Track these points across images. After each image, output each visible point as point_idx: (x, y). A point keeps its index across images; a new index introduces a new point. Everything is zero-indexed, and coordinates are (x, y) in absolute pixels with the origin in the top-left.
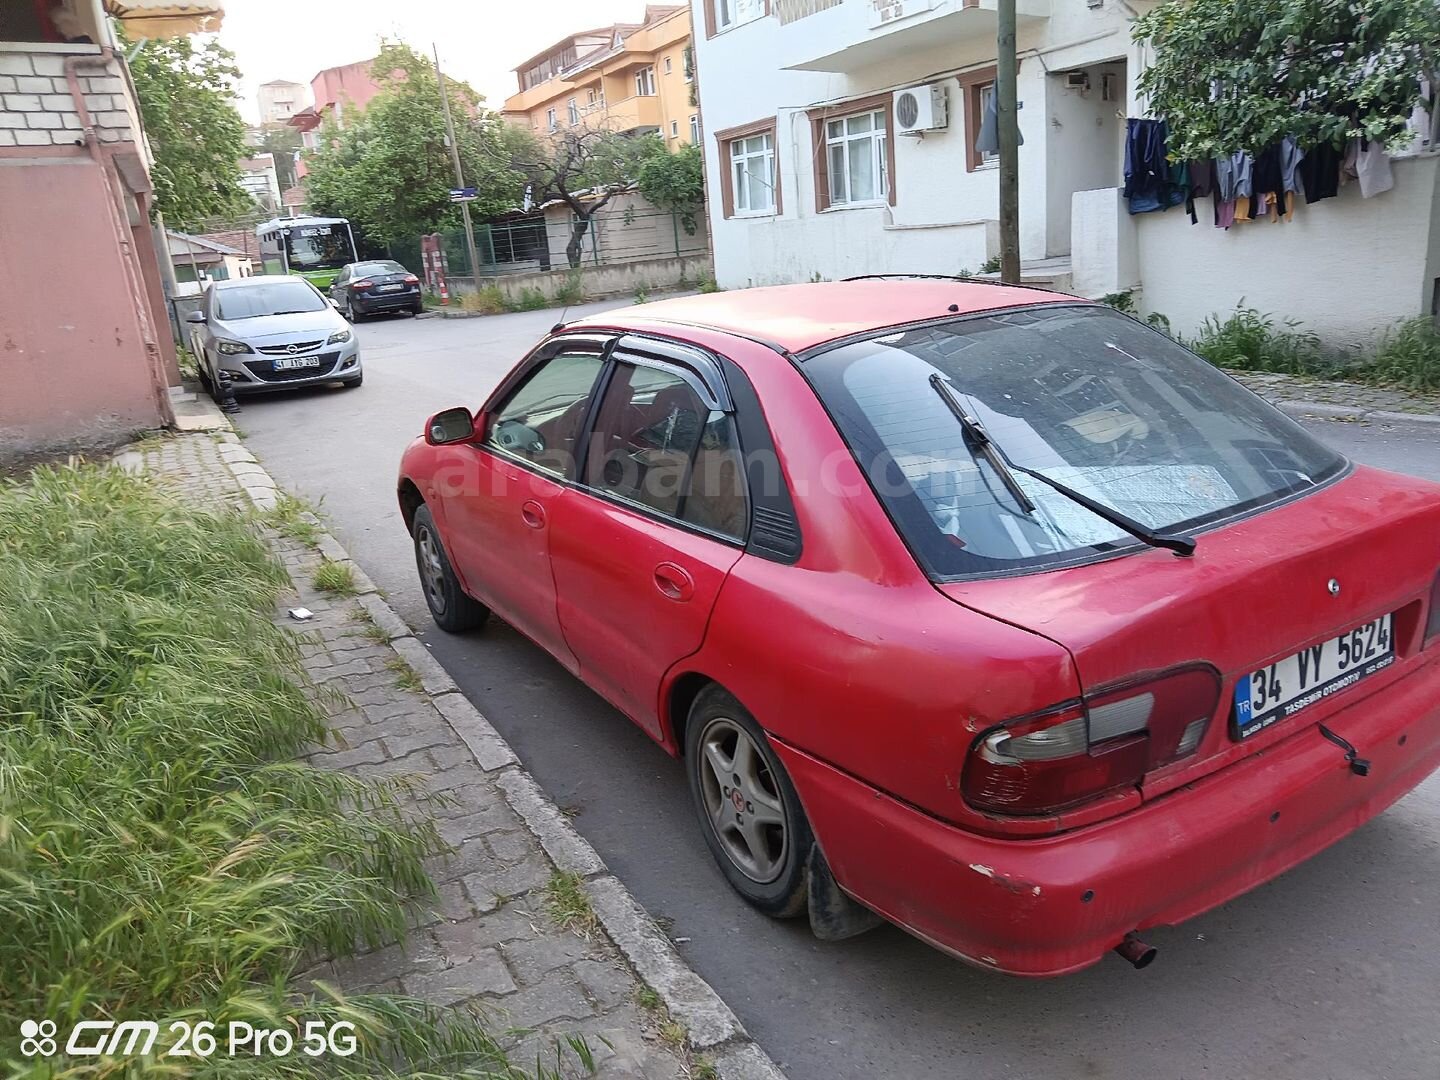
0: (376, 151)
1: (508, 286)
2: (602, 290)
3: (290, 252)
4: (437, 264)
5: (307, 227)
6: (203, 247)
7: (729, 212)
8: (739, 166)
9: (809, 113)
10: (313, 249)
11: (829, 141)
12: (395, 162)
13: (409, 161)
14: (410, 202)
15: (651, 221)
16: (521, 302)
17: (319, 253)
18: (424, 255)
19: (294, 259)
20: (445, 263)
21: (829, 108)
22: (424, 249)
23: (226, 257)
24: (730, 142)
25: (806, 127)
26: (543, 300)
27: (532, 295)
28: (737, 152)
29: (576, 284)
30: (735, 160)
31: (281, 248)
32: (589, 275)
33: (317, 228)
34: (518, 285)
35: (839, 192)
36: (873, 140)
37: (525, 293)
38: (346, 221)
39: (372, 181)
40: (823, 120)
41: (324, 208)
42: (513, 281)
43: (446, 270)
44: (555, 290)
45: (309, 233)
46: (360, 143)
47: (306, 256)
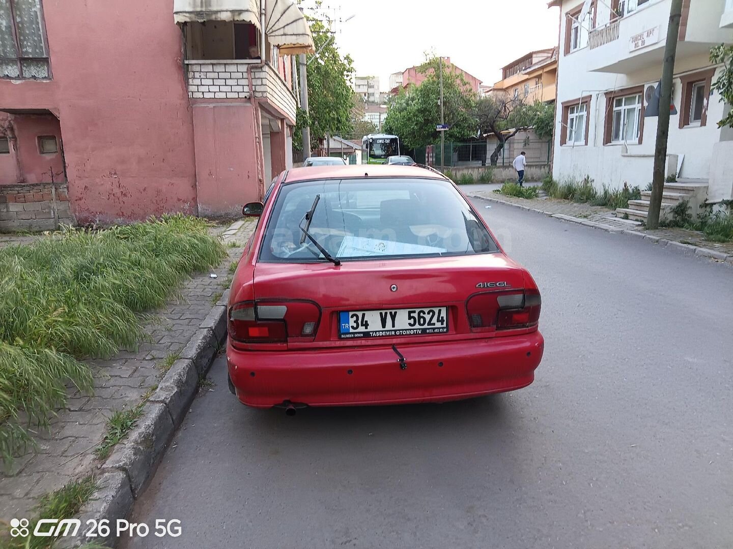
0: (415, 106)
1: (456, 172)
2: (504, 177)
3: (371, 150)
4: (431, 159)
5: (380, 139)
6: (348, 146)
7: (563, 142)
8: (572, 119)
9: (606, 94)
10: (382, 149)
11: (615, 109)
12: (421, 111)
13: (428, 111)
14: (425, 130)
15: (537, 145)
16: (461, 180)
17: (384, 151)
18: (427, 155)
19: (372, 153)
20: (434, 160)
21: (615, 92)
22: (427, 152)
23: (356, 151)
24: (569, 107)
25: (603, 101)
26: (472, 179)
27: (467, 177)
28: (572, 112)
29: (490, 173)
30: (570, 116)
31: (367, 148)
32: (499, 169)
33: (384, 139)
34: (461, 172)
35: (617, 136)
36: (636, 109)
37: (464, 176)
38: (397, 137)
39: (409, 119)
40: (613, 98)
41: (389, 131)
42: (459, 170)
43: (434, 163)
44: (479, 176)
45: (380, 141)
46: (410, 102)
47: (378, 152)
